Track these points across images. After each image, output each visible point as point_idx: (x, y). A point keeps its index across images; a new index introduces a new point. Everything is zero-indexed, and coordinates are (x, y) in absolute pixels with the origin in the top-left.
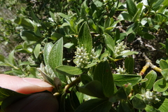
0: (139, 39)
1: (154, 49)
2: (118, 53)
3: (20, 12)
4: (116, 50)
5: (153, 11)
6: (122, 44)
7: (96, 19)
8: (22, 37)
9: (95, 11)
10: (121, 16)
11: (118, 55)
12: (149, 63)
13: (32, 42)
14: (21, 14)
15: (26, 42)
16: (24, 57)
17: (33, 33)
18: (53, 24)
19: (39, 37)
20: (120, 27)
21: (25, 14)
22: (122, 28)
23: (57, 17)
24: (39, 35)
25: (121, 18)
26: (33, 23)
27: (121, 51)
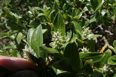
0: (100, 26)
1: (111, 34)
2: (85, 37)
3: (4, 5)
4: (83, 34)
5: (110, 5)
6: (87, 29)
7: (65, 10)
8: (7, 27)
9: (65, 4)
10: (86, 7)
11: (85, 38)
12: (107, 44)
13: (15, 31)
14: (6, 7)
15: (10, 31)
16: (8, 42)
17: (16, 24)
18: (32, 16)
19: (20, 27)
20: (85, 17)
21: (9, 7)
22: (87, 18)
23: (35, 11)
24: (20, 25)
25: (86, 9)
26: (15, 15)
27: (87, 35)
